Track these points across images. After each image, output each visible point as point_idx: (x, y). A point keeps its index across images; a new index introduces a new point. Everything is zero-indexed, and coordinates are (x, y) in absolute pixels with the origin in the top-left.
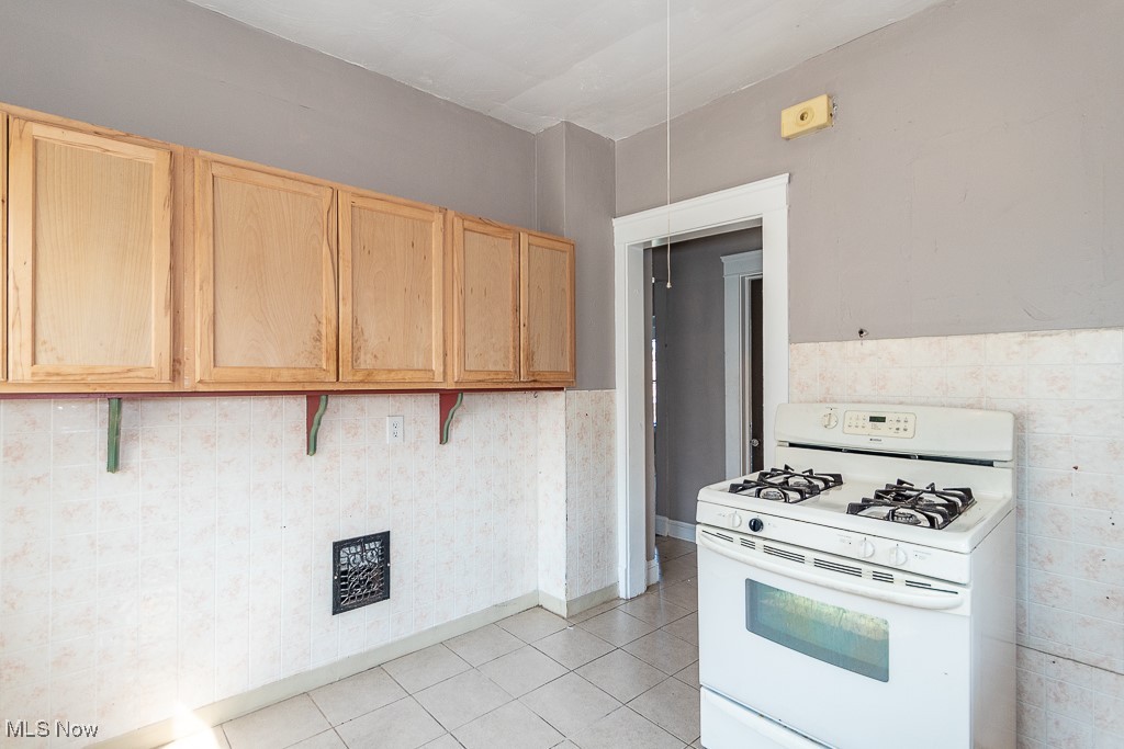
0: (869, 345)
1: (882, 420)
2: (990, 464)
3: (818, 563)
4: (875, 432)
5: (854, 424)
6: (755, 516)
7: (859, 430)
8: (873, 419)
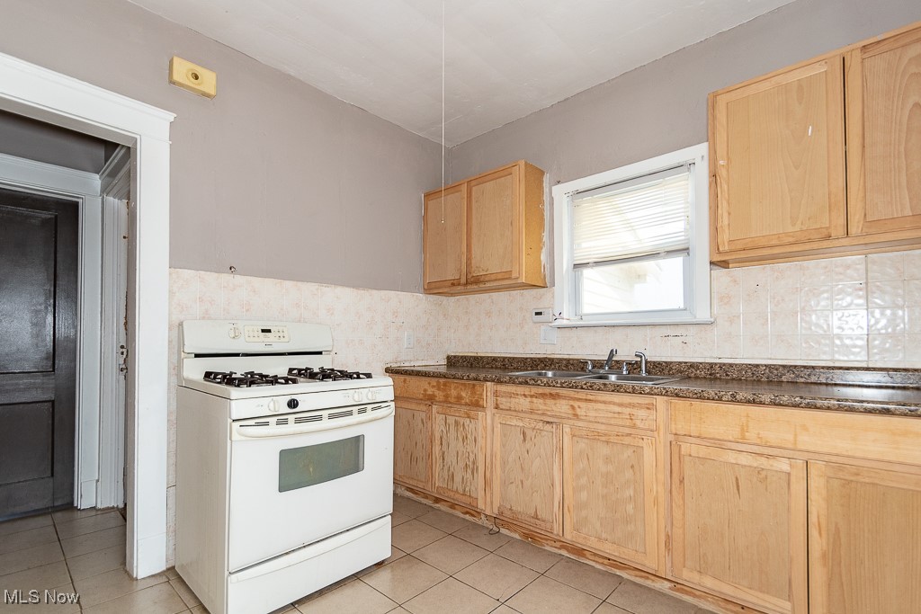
0: (239, 279)
1: (269, 331)
2: (320, 353)
3: (331, 417)
4: (267, 340)
5: (251, 335)
6: (289, 398)
7: (256, 339)
8: (263, 331)
